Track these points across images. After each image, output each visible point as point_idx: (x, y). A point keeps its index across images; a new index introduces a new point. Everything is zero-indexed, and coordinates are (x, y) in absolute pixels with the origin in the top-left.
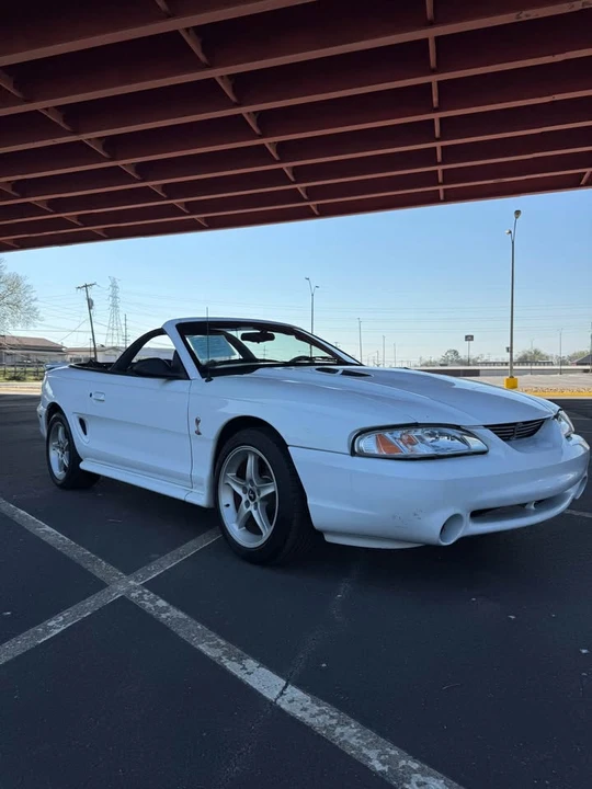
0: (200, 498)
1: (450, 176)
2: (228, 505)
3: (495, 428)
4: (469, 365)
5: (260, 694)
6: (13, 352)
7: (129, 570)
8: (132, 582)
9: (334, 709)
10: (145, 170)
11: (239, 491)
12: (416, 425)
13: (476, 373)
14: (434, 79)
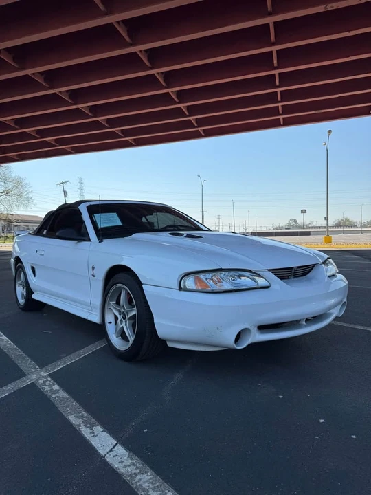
0: (95, 318)
1: (286, 110)
2: (111, 323)
3: (274, 271)
4: (304, 228)
5: (97, 451)
6: (19, 224)
7: (42, 365)
8: (42, 373)
9: (141, 462)
10: (95, 110)
11: (117, 314)
12: (221, 270)
13: (308, 234)
14: (274, 49)
